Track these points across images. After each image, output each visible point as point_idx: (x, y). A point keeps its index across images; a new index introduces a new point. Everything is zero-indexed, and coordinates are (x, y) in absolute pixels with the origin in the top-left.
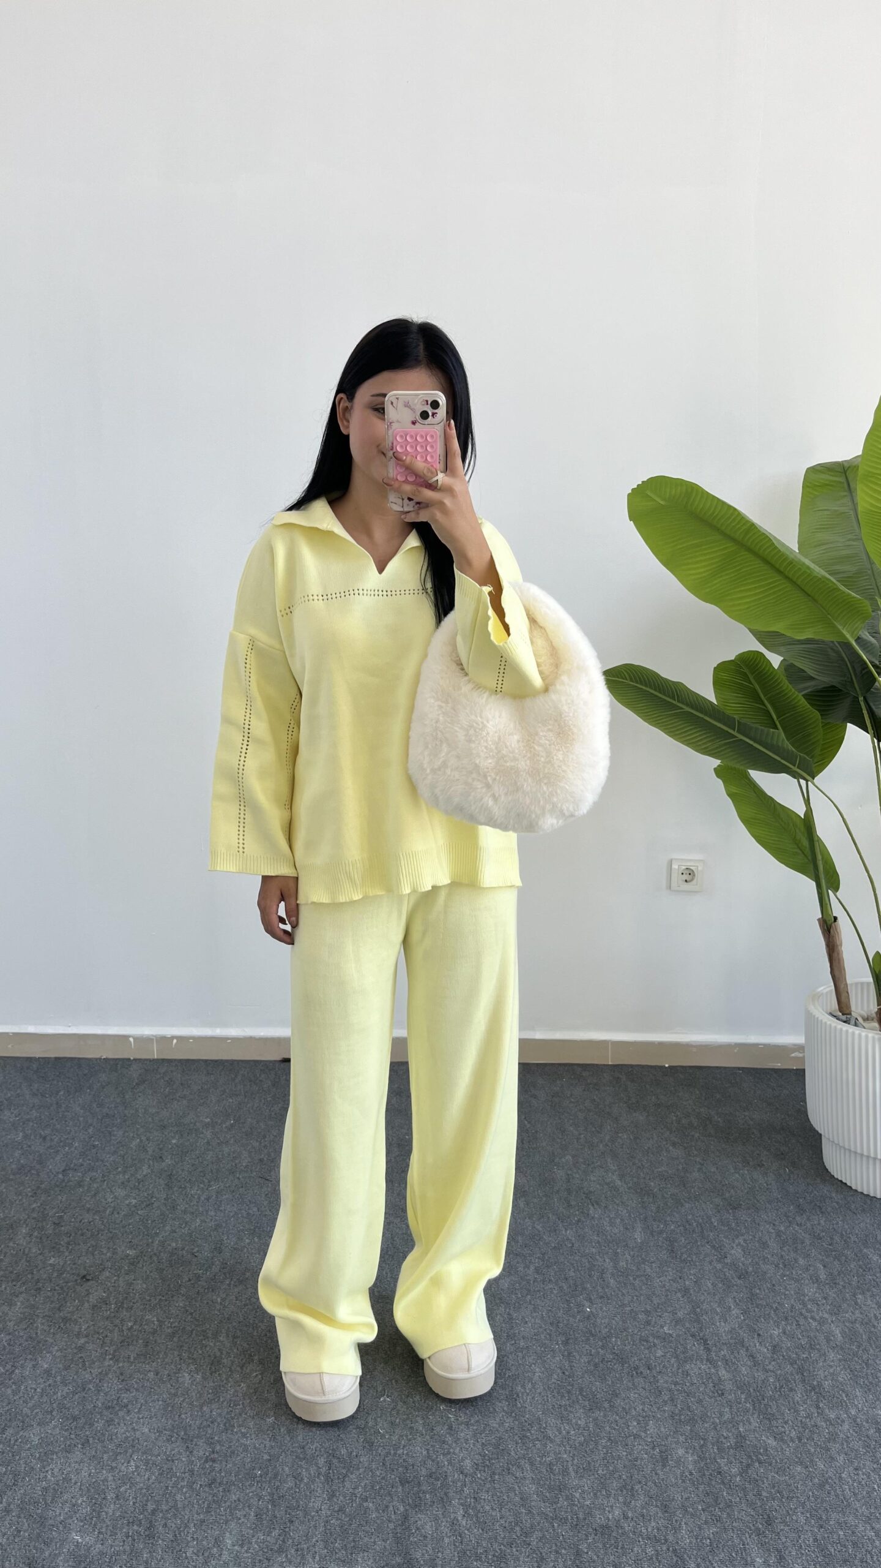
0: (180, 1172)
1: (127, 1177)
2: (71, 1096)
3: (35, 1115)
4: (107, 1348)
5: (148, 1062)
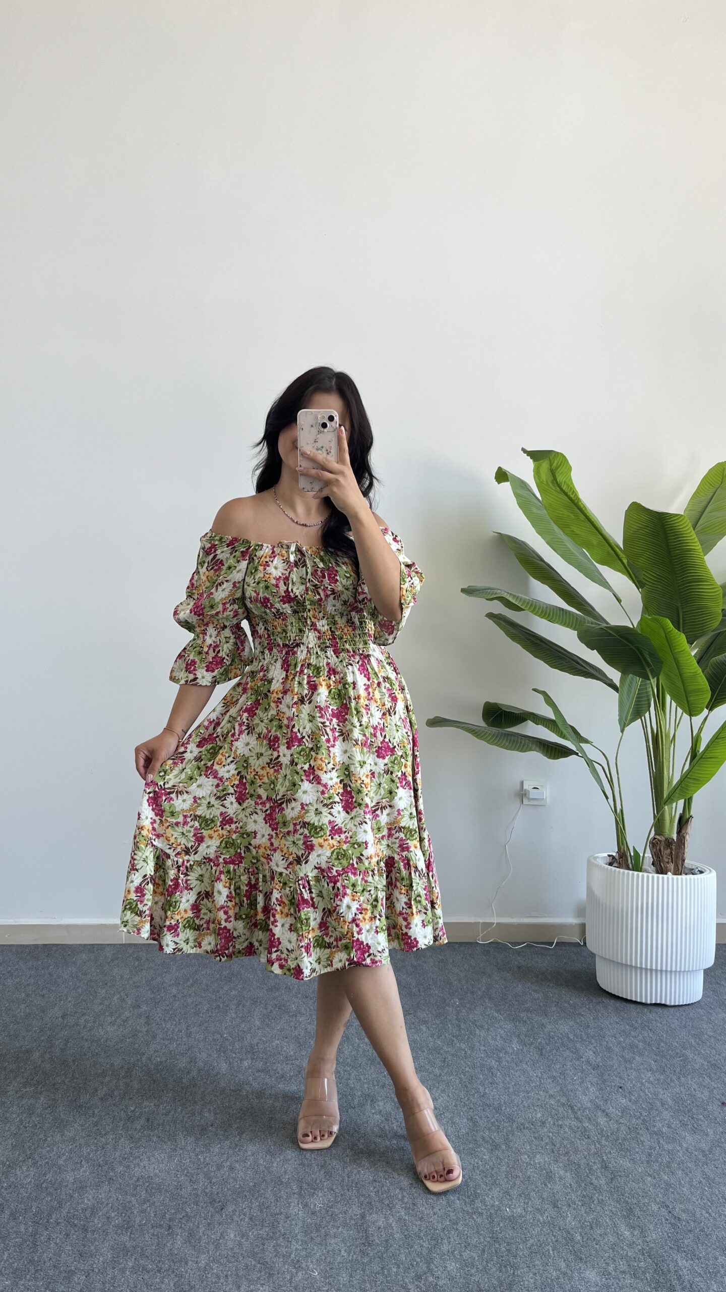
5: (118, 946)
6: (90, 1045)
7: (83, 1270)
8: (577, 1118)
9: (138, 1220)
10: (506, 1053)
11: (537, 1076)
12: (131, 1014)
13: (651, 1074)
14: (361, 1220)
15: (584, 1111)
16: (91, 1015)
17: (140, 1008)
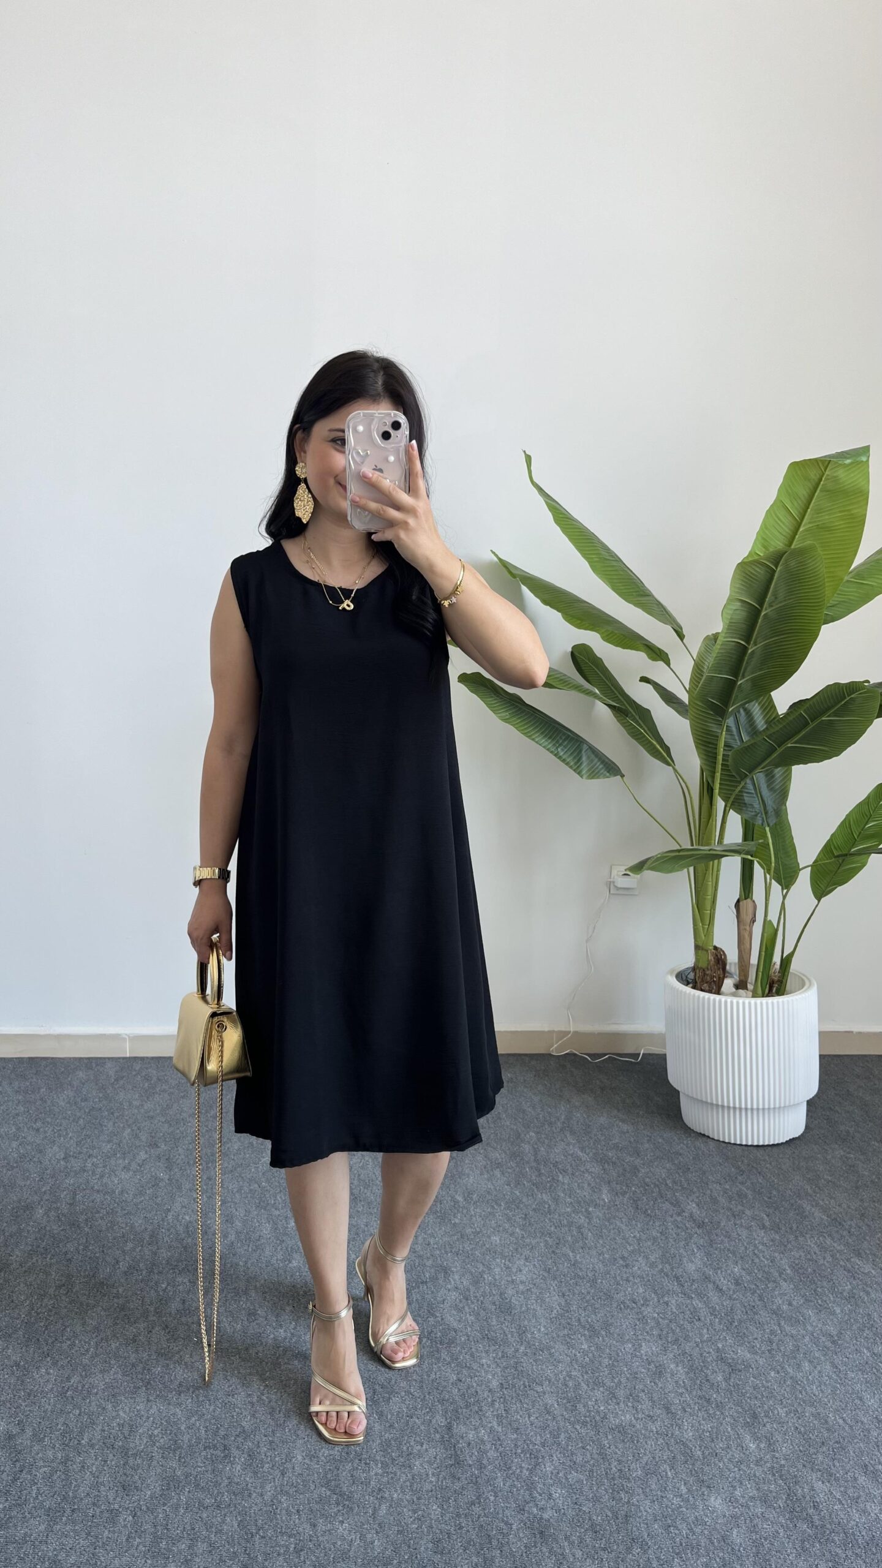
1: (127, 1162)
2: (53, 1092)
3: (22, 1110)
5: (121, 1060)
6: (102, 1199)
7: (128, 1508)
8: (685, 1295)
9: (186, 1438)
10: (596, 1206)
11: (634, 1237)
12: (148, 1157)
13: (764, 1232)
14: (448, 1434)
15: (692, 1285)
17: (157, 1147)
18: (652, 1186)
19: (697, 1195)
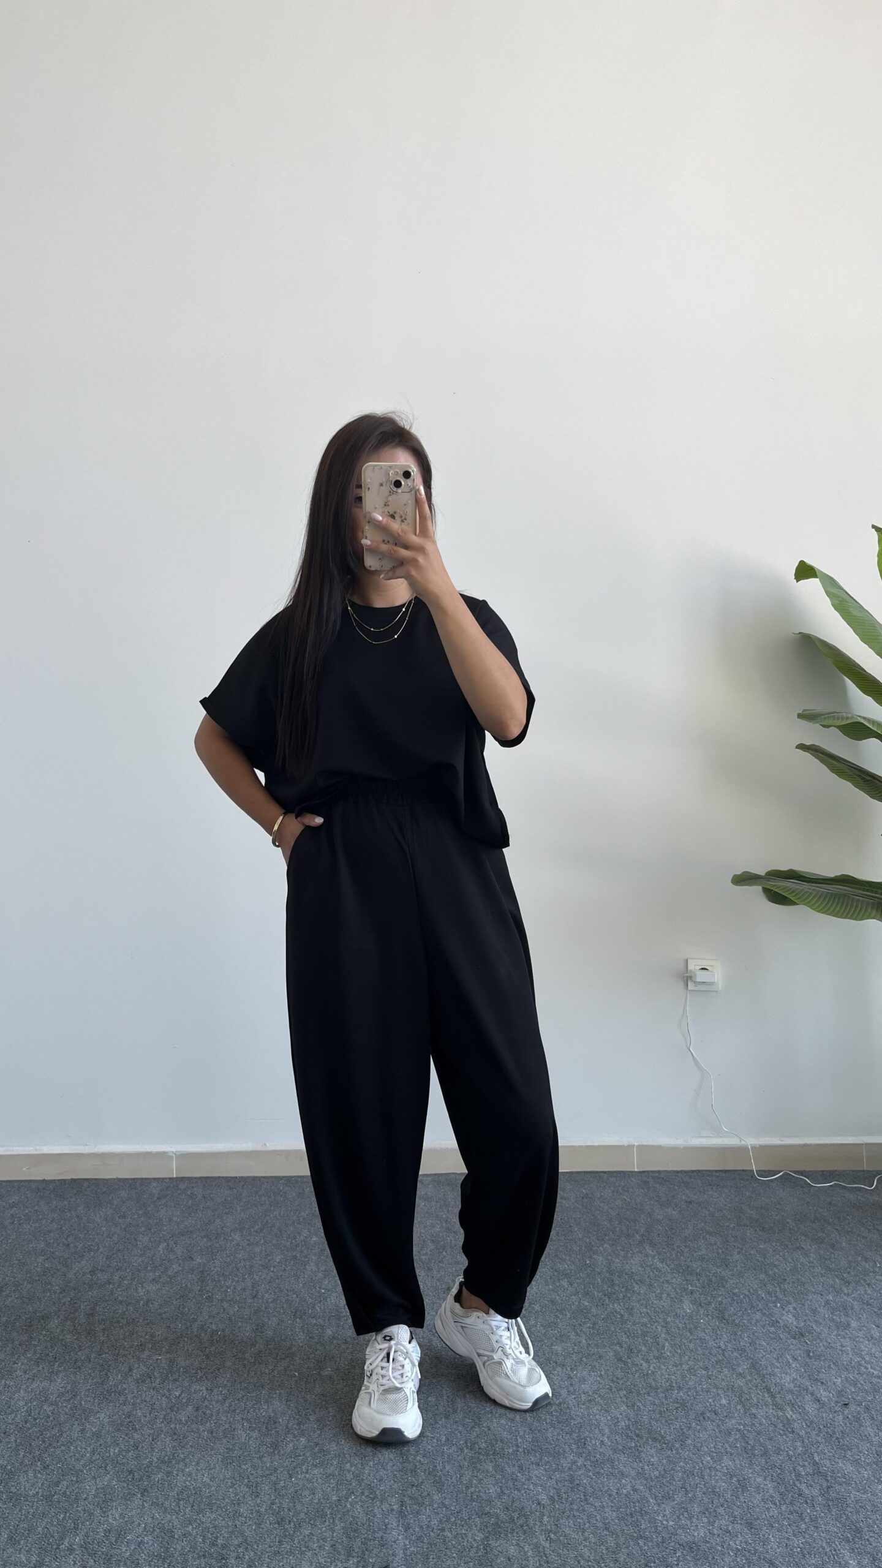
0: (212, 1269)
1: (157, 1274)
2: (91, 1210)
3: (56, 1226)
4: (156, 1414)
5: (168, 1180)
6: (125, 1310)
8: (776, 1405)
10: (676, 1316)
12: (180, 1269)
15: (785, 1395)
16: (128, 1271)
17: (195, 1260)
18: (742, 1297)
19: (794, 1305)
